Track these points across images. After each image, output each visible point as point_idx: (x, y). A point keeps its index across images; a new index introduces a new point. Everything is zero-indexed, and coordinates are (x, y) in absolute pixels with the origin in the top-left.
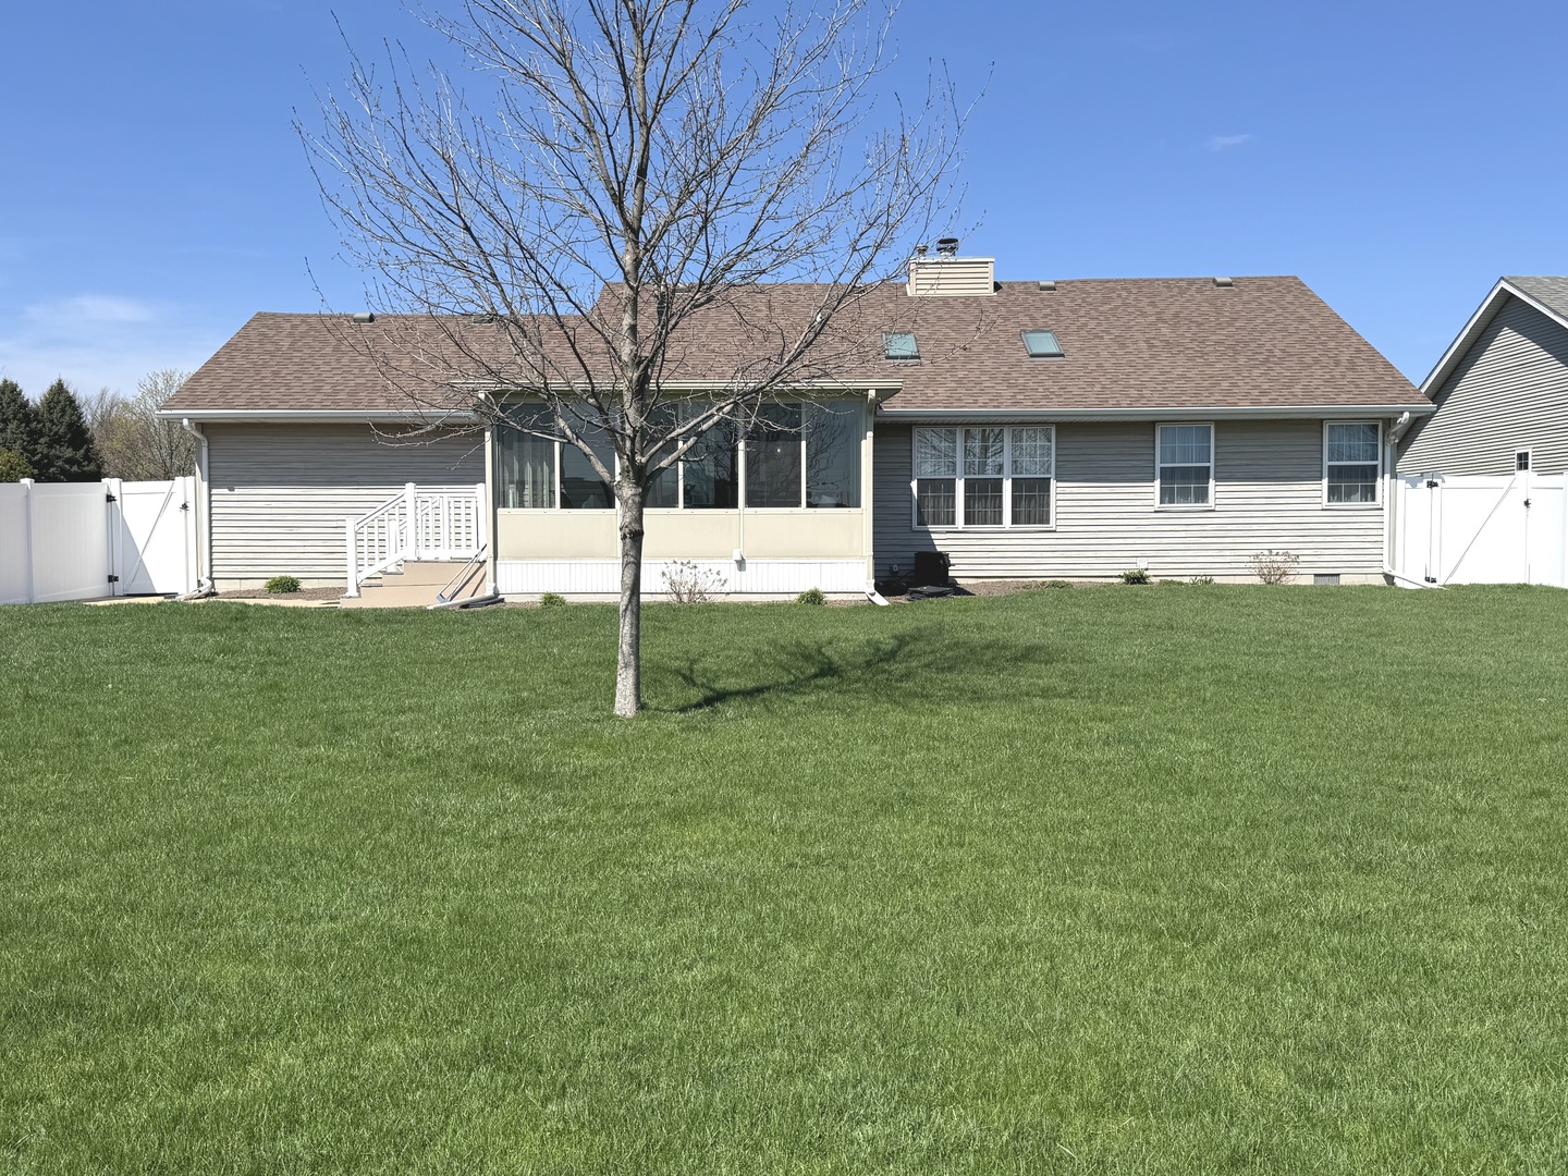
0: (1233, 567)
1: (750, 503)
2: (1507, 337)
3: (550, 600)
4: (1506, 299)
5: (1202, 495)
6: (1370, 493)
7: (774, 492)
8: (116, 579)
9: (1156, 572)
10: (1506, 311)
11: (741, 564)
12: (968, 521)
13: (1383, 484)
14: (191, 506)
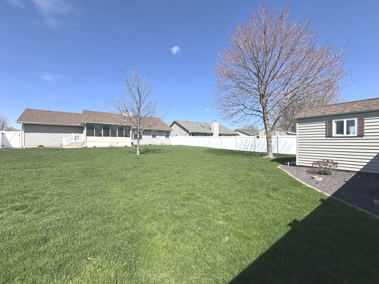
0: (159, 144)
1: (118, 136)
2: (175, 125)
3: (94, 147)
4: (175, 121)
5: (155, 137)
6: (168, 137)
7: (121, 135)
8: (4, 146)
9: (152, 144)
10: (175, 122)
11: (117, 143)
12: (134, 139)
13: (169, 136)
14: (21, 135)
